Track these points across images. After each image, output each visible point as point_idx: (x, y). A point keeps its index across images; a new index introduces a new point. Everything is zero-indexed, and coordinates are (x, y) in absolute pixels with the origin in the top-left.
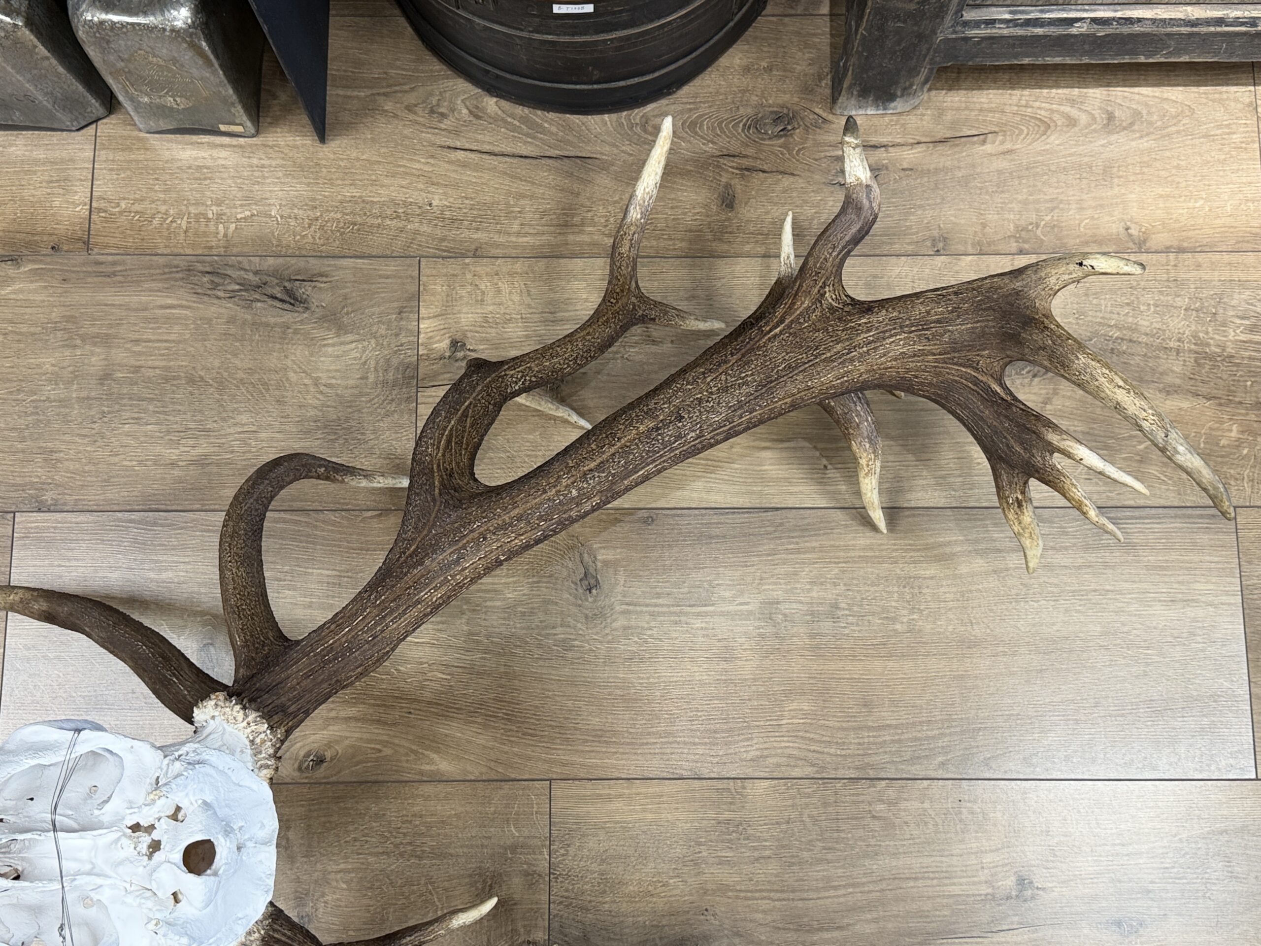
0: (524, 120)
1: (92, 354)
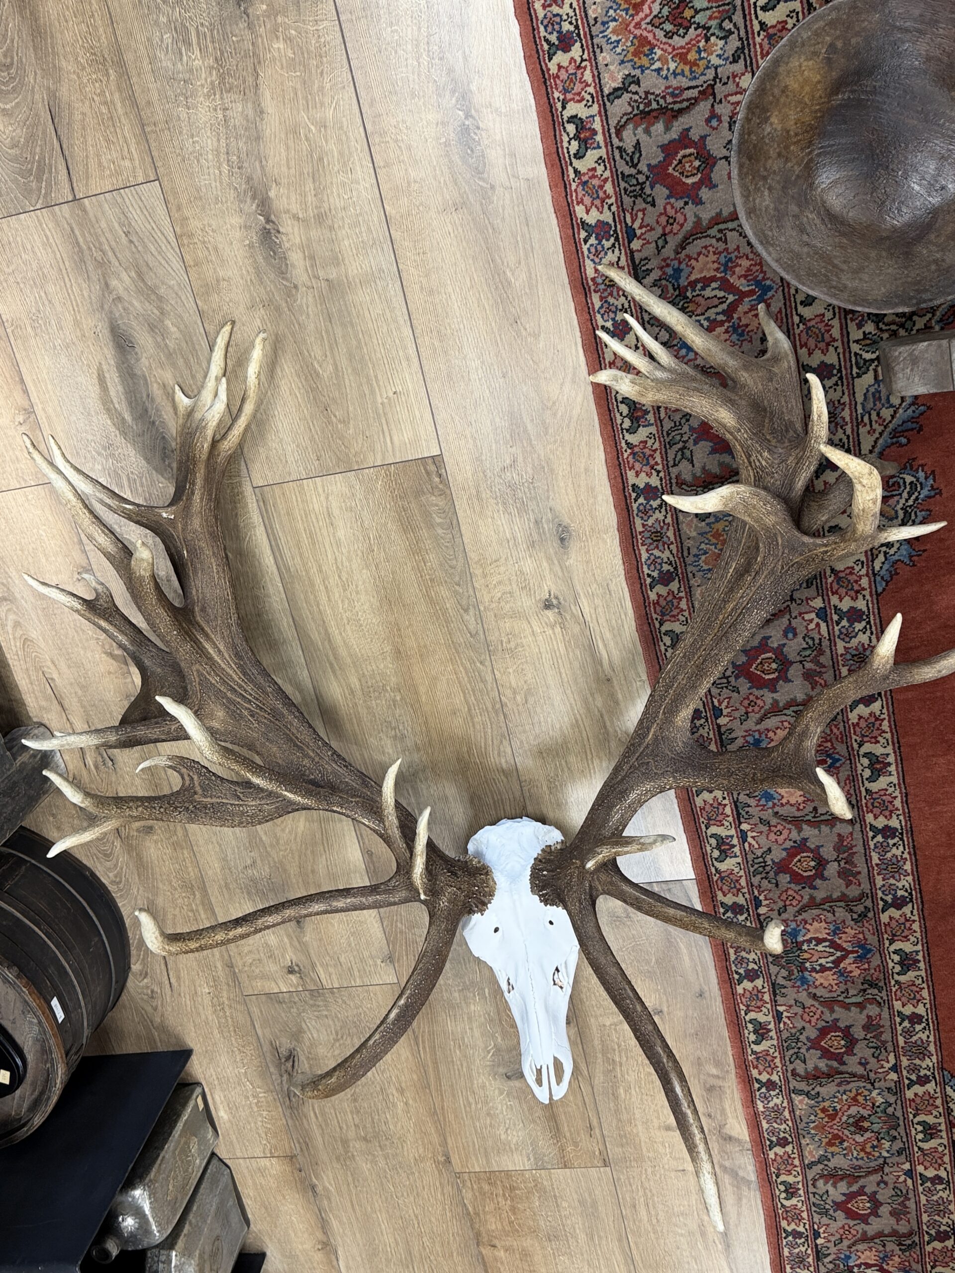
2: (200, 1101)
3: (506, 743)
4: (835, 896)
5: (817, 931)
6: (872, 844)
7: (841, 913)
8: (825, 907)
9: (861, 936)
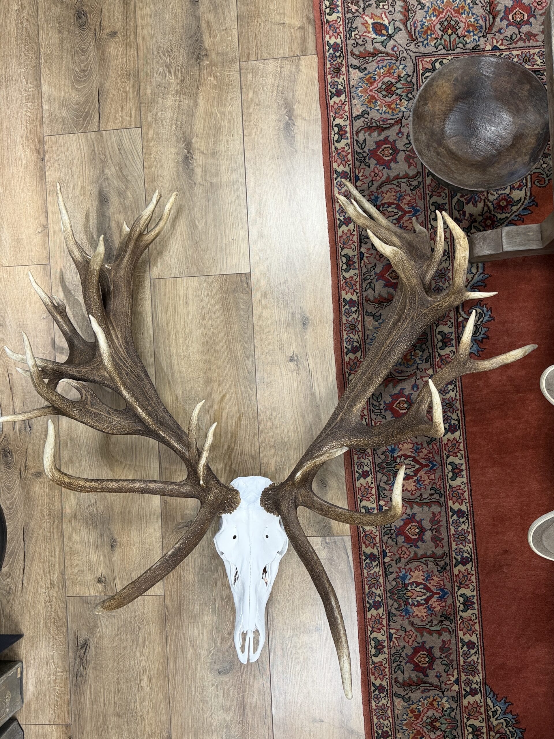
0: (10, 557)
1: (110, 721)
2: (19, 670)
3: (256, 439)
4: (428, 554)
5: (417, 577)
6: (451, 520)
7: (431, 565)
8: (423, 560)
9: (442, 583)
